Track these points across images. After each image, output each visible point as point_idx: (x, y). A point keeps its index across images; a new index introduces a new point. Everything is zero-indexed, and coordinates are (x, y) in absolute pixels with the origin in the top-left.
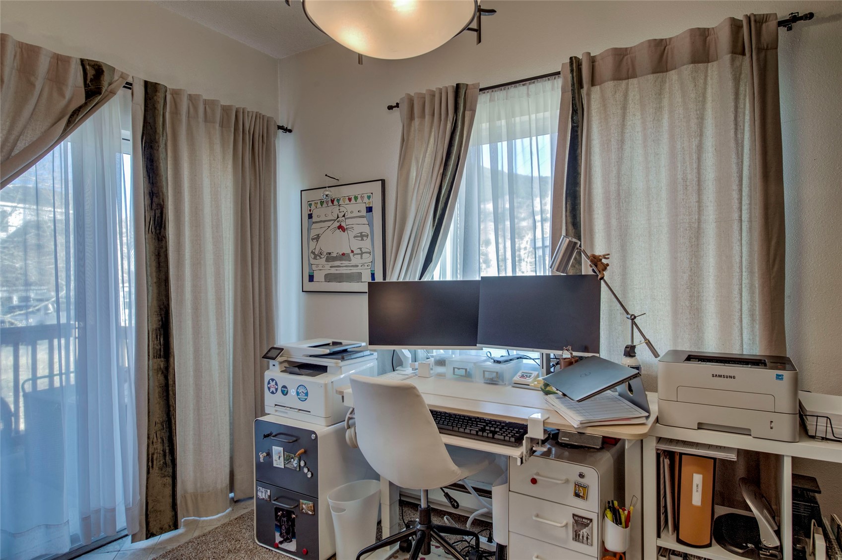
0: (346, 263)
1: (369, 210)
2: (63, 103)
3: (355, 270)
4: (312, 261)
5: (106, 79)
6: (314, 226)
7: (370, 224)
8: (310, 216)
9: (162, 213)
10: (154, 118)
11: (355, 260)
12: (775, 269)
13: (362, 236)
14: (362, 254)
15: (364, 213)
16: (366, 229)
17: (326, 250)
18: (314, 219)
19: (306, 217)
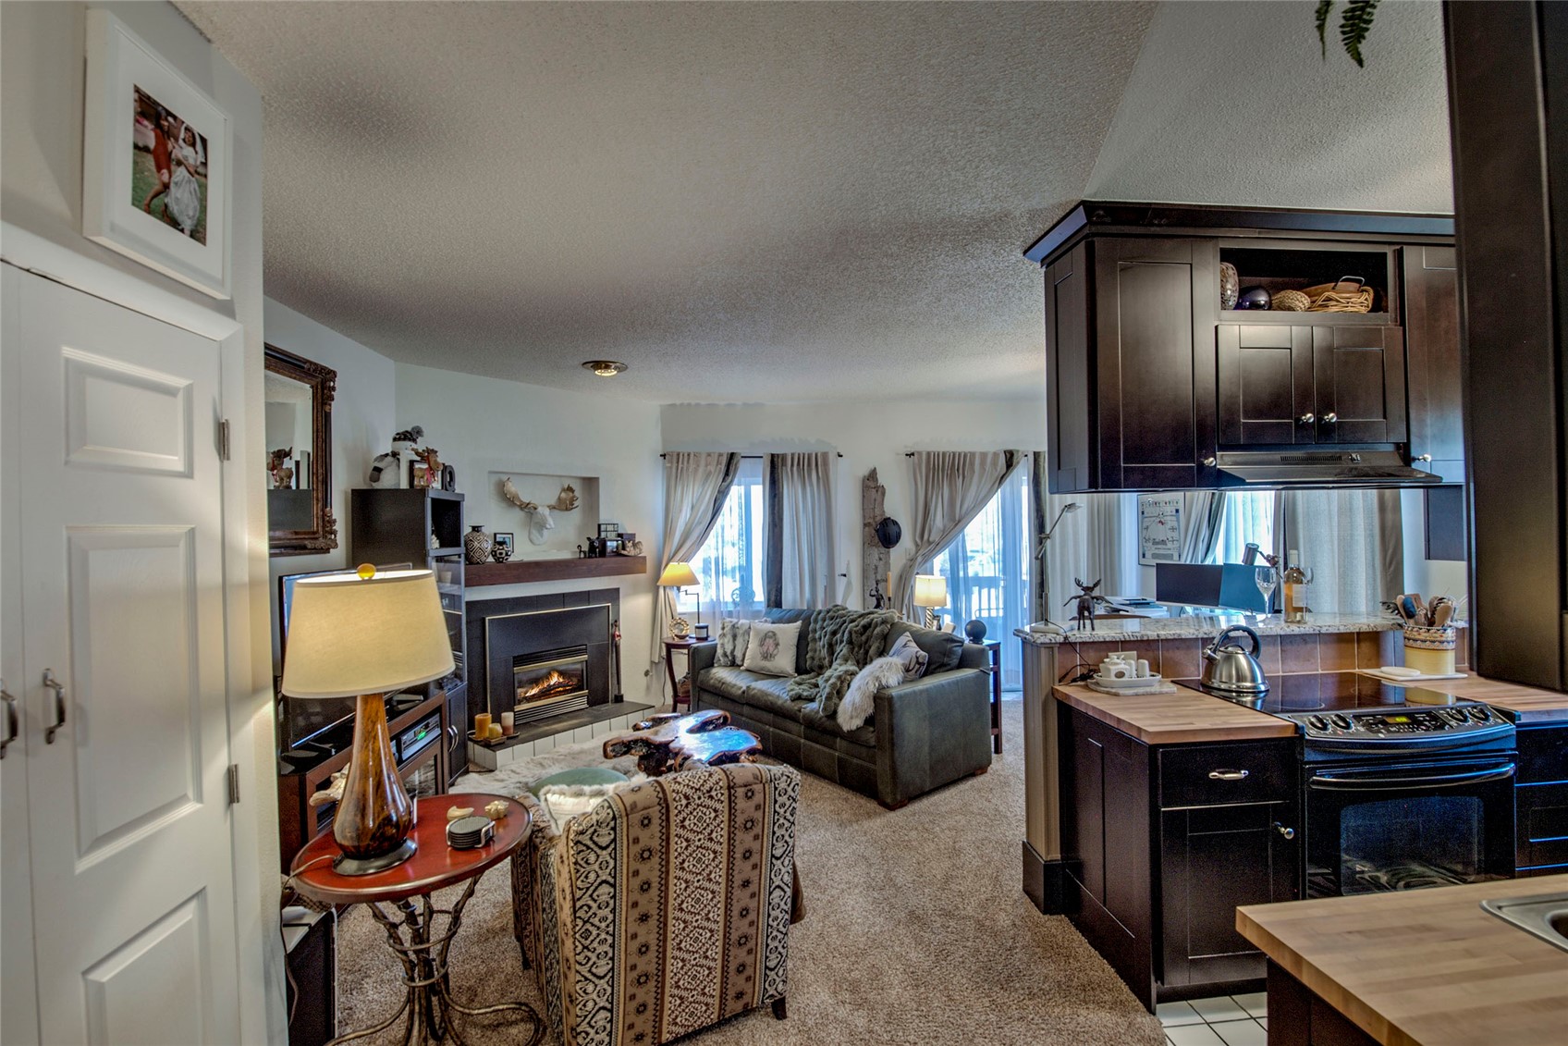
0: (1164, 546)
1: (1177, 511)
2: (997, 474)
3: (1169, 552)
4: (1145, 544)
5: (1015, 457)
6: (1146, 519)
7: (1178, 521)
8: (1143, 513)
9: (1043, 520)
10: (1039, 469)
11: (1170, 545)
12: (1392, 569)
13: (1173, 529)
14: (1173, 541)
15: (1174, 513)
16: (1175, 524)
17: (1152, 537)
18: (1146, 515)
19: (1140, 513)
